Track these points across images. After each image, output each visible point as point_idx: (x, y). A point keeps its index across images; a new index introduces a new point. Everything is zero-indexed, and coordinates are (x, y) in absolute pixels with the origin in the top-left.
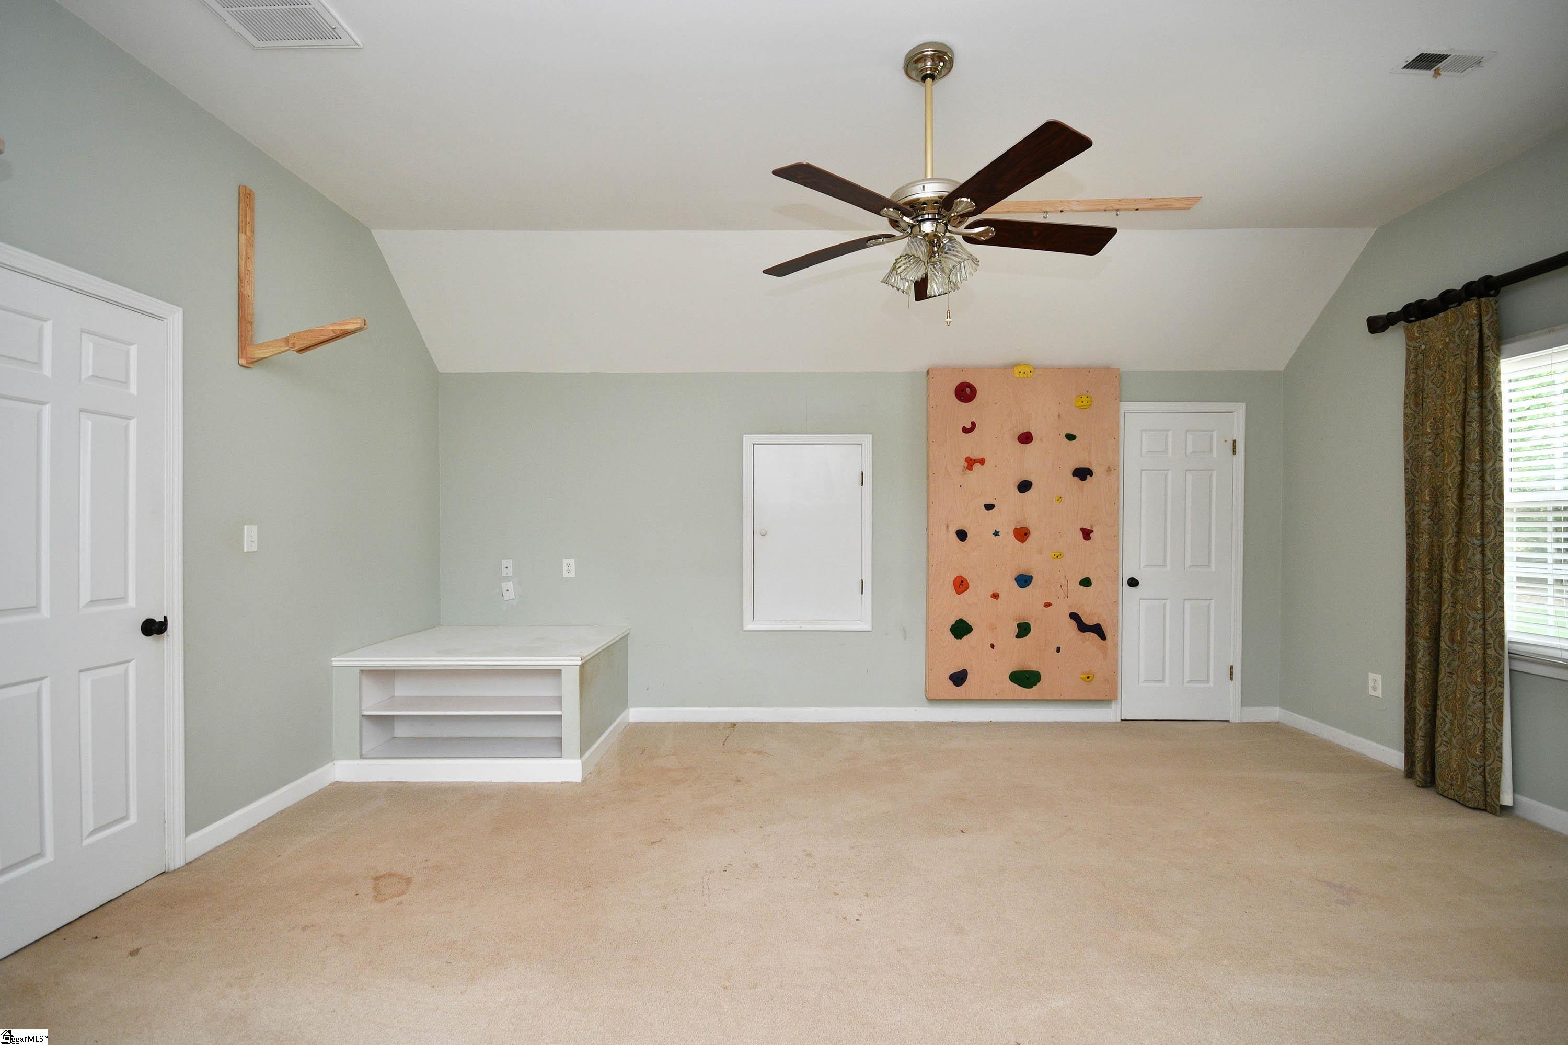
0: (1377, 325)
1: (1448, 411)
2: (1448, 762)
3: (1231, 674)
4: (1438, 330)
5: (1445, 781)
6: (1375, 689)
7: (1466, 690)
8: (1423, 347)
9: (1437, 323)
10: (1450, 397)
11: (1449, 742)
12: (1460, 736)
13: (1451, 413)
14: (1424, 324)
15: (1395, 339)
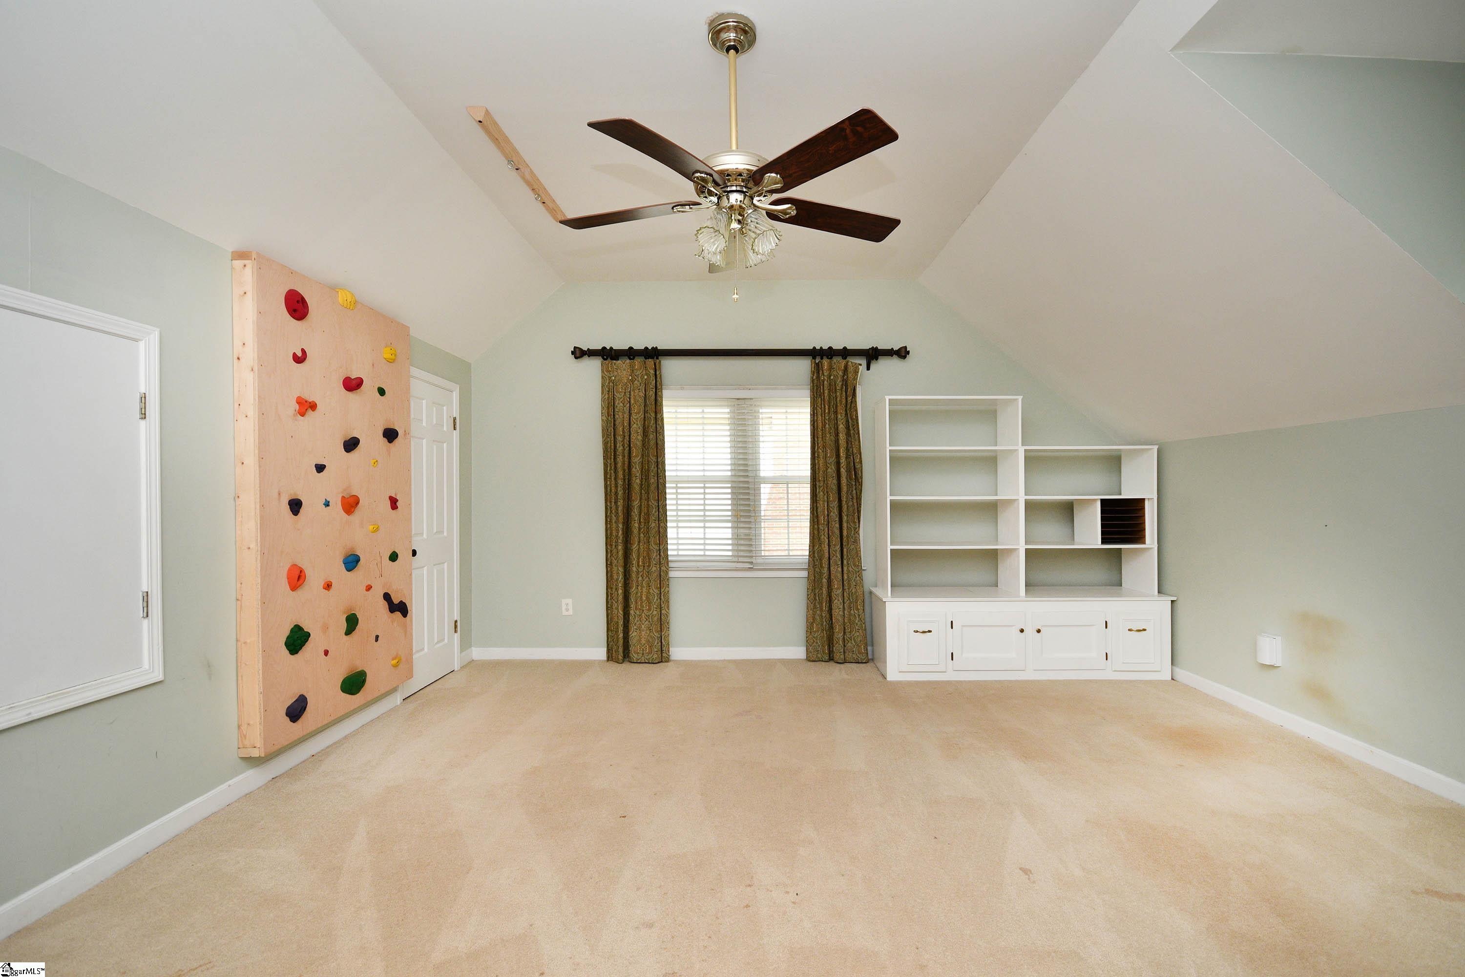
0: (579, 353)
1: (634, 423)
2: (639, 641)
3: (456, 627)
4: (624, 370)
5: (638, 653)
6: (567, 610)
7: (653, 593)
8: (613, 378)
9: (624, 365)
10: (635, 415)
11: (639, 628)
12: (647, 622)
13: (637, 424)
14: (615, 364)
15: (594, 365)
